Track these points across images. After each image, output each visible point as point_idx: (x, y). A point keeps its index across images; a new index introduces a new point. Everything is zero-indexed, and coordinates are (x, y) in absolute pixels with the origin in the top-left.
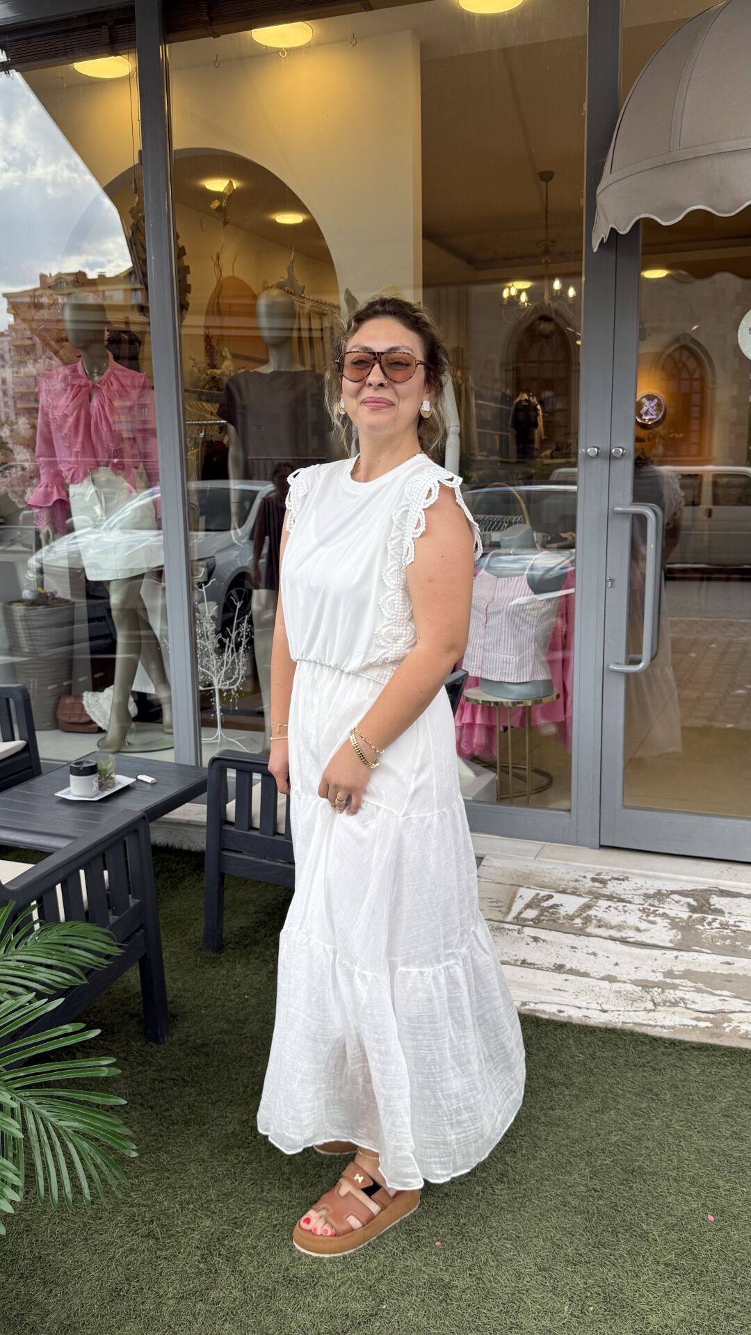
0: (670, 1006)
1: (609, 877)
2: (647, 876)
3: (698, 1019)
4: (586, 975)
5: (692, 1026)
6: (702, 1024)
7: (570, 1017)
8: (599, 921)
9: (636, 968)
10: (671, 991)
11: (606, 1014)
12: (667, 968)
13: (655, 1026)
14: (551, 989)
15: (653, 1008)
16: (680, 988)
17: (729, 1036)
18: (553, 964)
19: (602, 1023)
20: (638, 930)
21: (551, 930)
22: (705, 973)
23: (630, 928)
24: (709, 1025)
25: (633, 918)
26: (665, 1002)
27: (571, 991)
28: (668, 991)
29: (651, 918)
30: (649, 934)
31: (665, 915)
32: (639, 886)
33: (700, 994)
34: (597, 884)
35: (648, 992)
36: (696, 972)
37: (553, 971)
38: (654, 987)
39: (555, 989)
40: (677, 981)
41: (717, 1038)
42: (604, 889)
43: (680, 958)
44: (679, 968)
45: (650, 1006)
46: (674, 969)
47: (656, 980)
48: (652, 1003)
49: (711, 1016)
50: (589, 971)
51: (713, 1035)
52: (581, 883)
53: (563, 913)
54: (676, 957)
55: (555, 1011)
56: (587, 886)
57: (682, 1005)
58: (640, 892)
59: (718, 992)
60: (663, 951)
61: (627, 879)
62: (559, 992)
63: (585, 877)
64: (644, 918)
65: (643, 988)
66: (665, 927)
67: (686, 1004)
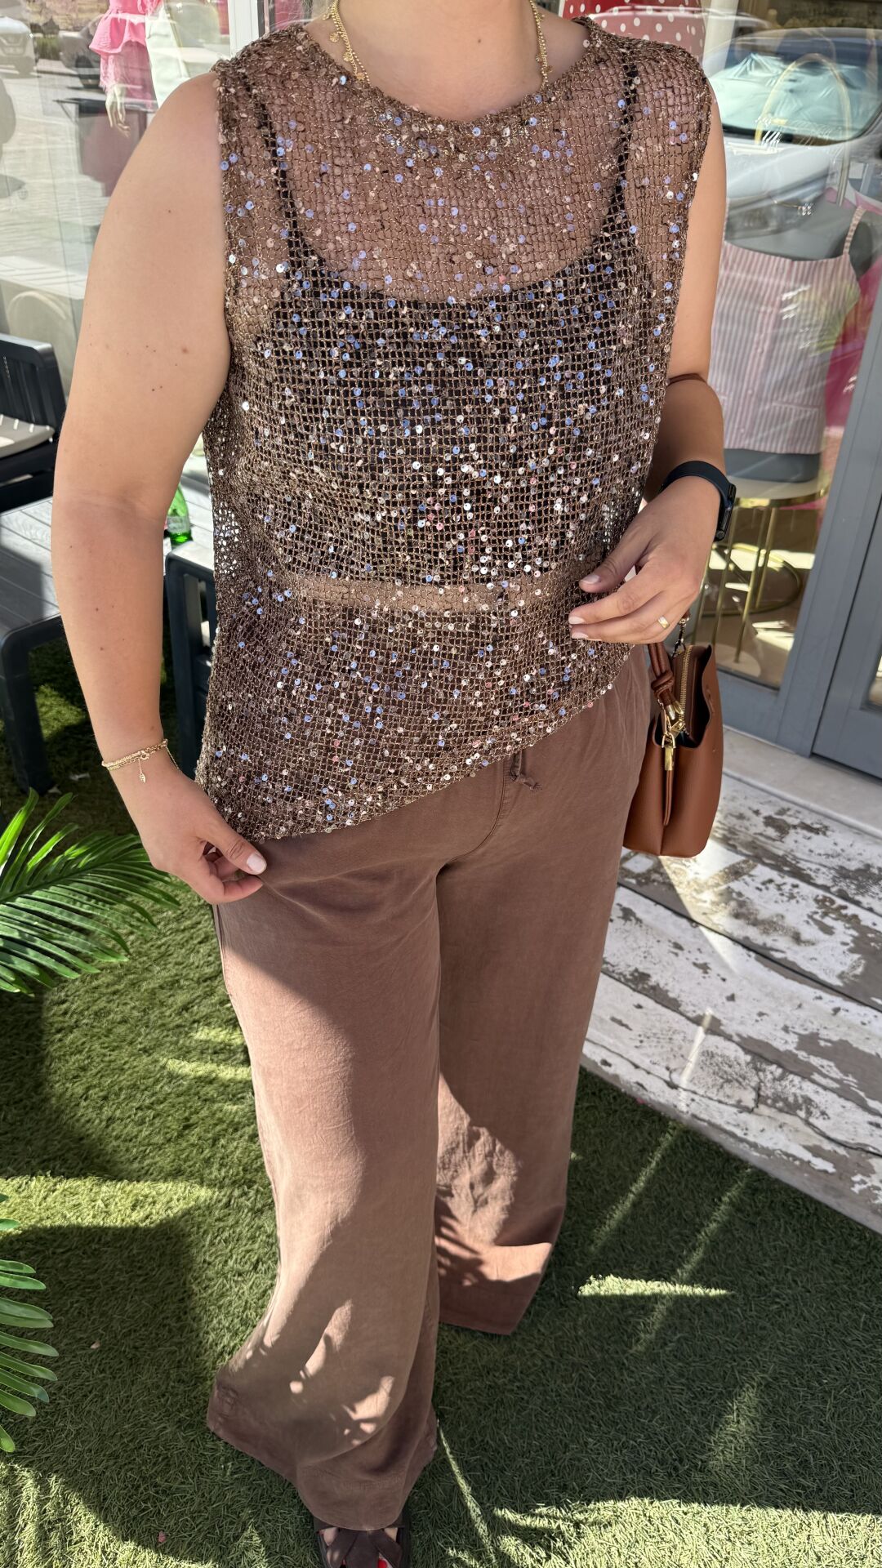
1: (796, 822)
3: (816, 1151)
7: (616, 1077)
8: (742, 904)
9: (761, 1014)
13: (742, 1140)
14: (608, 1018)
16: (816, 1077)
17: (854, 1199)
18: (632, 969)
20: (797, 938)
21: (657, 903)
22: (870, 1056)
23: (785, 930)
24: (830, 1168)
25: (798, 913)
26: (777, 1098)
27: (637, 1029)
28: (791, 1077)
29: (828, 921)
30: (810, 951)
31: (853, 921)
32: (838, 849)
33: (842, 1101)
34: (771, 832)
35: (758, 1070)
36: (857, 1050)
37: (626, 982)
38: (771, 1063)
39: (613, 1019)
40: (815, 1061)
41: (835, 1197)
42: (778, 843)
43: (842, 1013)
44: (832, 1033)
45: (749, 1098)
46: (823, 1033)
47: (782, 1048)
48: (753, 1095)
49: (841, 1151)
50: (683, 998)
52: (746, 823)
53: (691, 876)
54: (836, 1010)
55: (598, 1060)
56: (753, 830)
58: (836, 862)
61: (822, 831)
62: (616, 1026)
63: (757, 813)
64: (817, 917)
65: (753, 1061)
66: (844, 944)
67: (809, 1113)
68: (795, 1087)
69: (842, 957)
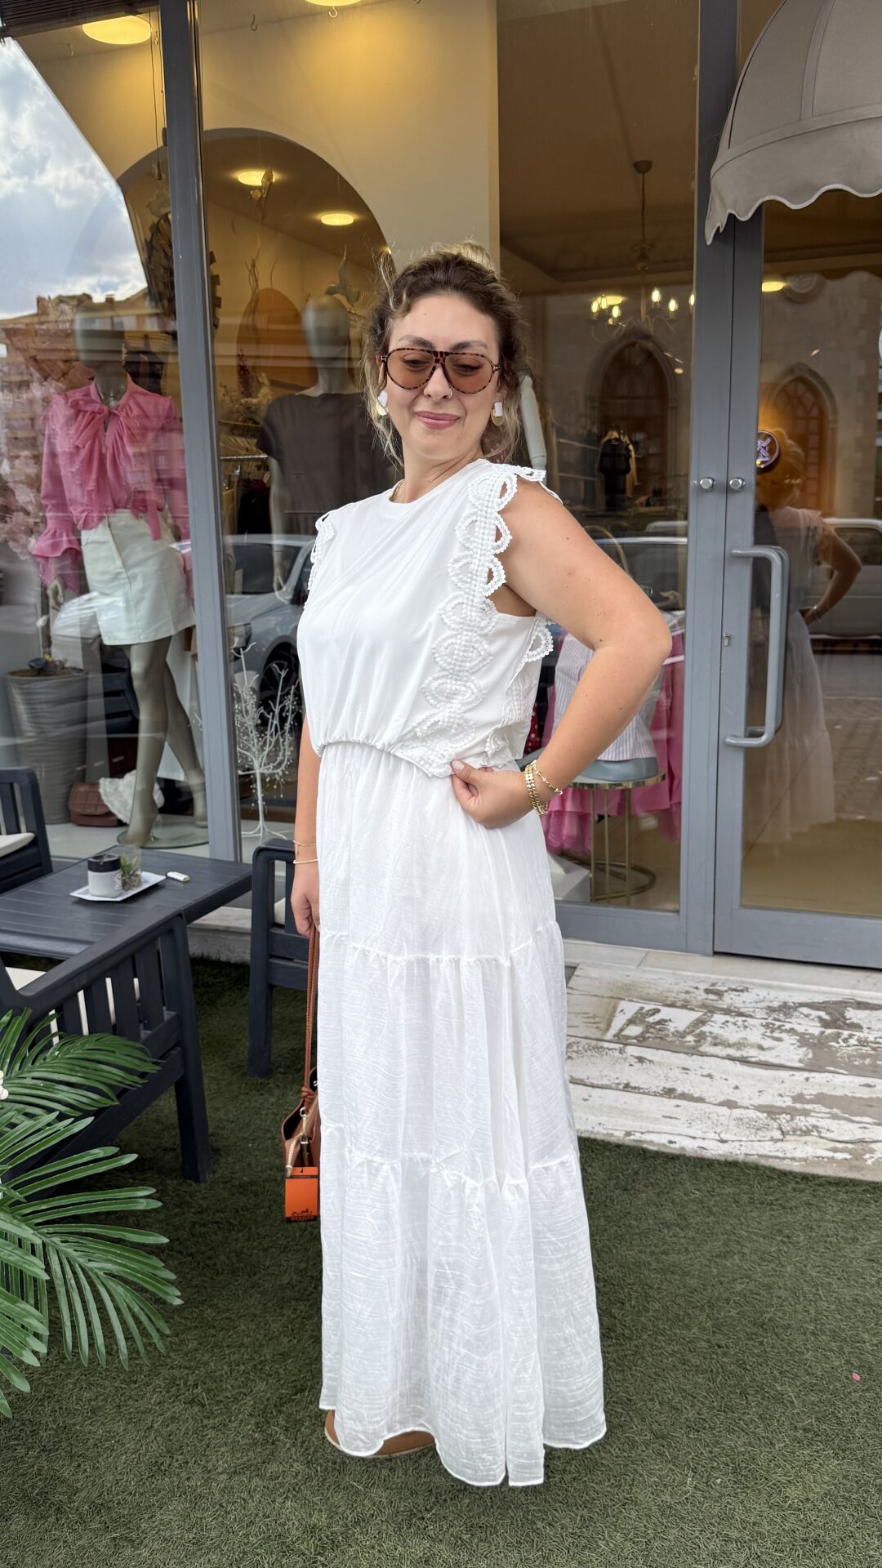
0: (800, 1135)
1: (726, 988)
2: (770, 987)
3: (835, 1150)
4: (701, 1100)
5: (828, 1158)
6: (840, 1156)
7: (683, 1148)
8: (715, 1038)
9: (760, 1092)
10: (802, 1118)
11: (726, 1145)
12: (797, 1091)
13: (784, 1158)
14: (660, 1117)
15: (781, 1137)
16: (812, 1114)
17: (870, 1169)
18: (661, 1088)
19: (720, 1155)
20: (761, 1048)
21: (658, 1049)
22: (841, 1097)
23: (752, 1046)
24: (848, 1156)
25: (755, 1035)
26: (794, 1131)
27: (684, 1119)
28: (798, 1117)
29: (776, 1034)
30: (773, 1053)
31: (792, 1031)
32: (761, 998)
33: (836, 1121)
34: (711, 997)
35: (775, 1120)
36: (831, 1096)
37: (661, 1095)
38: (782, 1114)
39: (664, 1117)
40: (809, 1107)
41: (858, 1171)
42: (720, 1002)
43: (811, 1080)
44: (810, 1091)
45: (777, 1135)
46: (805, 1092)
47: (784, 1105)
48: (779, 1132)
49: (850, 1146)
50: (704, 1095)
51: (852, 1168)
52: (692, 995)
53: (672, 1030)
54: (807, 1079)
55: (666, 1142)
56: (700, 998)
57: (815, 1133)
58: (763, 1005)
59: (858, 1119)
60: (791, 1073)
61: (747, 989)
62: (669, 1120)
63: (697, 988)
64: (768, 1034)
65: (768, 1115)
66: (793, 1044)
67: (818, 1132)
68: (802, 1122)
69: (796, 1052)
